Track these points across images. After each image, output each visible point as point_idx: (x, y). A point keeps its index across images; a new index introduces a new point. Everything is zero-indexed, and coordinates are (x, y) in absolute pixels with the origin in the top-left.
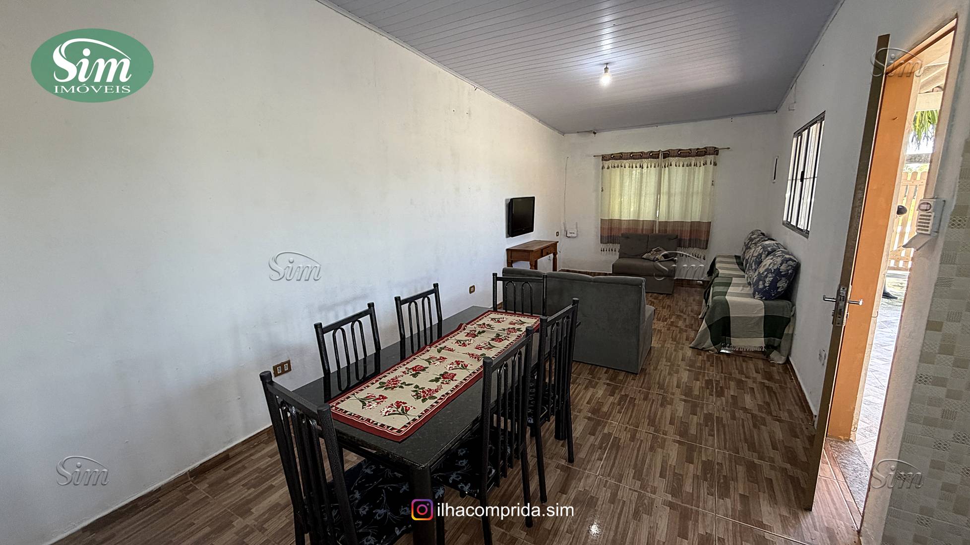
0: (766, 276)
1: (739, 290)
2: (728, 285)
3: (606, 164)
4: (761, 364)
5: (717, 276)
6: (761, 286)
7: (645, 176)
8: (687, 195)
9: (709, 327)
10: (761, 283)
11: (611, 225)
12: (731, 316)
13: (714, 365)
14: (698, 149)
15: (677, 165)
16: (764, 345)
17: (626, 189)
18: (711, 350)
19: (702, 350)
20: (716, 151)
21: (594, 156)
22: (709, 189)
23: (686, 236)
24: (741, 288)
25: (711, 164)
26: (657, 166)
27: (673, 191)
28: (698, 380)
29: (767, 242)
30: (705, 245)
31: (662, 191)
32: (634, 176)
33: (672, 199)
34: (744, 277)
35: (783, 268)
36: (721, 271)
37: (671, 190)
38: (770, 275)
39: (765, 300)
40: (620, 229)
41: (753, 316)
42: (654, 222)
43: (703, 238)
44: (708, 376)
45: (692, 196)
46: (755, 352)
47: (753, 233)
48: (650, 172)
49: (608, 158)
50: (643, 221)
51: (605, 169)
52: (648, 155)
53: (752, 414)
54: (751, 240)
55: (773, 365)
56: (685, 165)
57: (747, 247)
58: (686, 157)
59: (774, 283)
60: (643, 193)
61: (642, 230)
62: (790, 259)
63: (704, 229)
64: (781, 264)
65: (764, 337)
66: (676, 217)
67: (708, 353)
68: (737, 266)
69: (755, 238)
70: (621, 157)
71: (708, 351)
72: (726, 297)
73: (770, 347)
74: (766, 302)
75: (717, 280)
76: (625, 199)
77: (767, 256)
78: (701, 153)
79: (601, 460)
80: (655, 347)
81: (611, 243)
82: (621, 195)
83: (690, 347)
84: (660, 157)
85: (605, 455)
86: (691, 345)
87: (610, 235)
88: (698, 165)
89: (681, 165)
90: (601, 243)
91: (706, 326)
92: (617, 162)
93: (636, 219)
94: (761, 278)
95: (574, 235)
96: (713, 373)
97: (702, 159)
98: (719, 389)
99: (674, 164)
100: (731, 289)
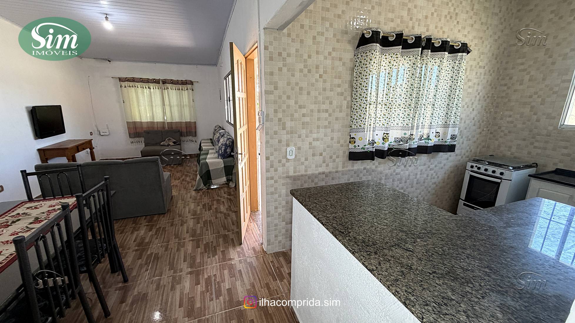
0: (222, 147)
1: (212, 156)
2: (207, 154)
3: (123, 84)
4: (226, 189)
5: (202, 150)
6: (220, 153)
7: (153, 94)
8: (181, 106)
9: (201, 177)
10: (220, 151)
11: (135, 126)
12: (210, 169)
13: (206, 196)
14: (182, 81)
15: (172, 89)
16: (226, 180)
17: (141, 101)
18: (204, 189)
19: (200, 190)
20: (192, 83)
21: (112, 78)
22: (192, 104)
23: (184, 130)
24: (213, 155)
25: (190, 89)
26: (159, 88)
27: (172, 104)
28: (199, 206)
29: (221, 131)
30: (195, 134)
31: (165, 104)
32: (145, 94)
33: (172, 108)
34: (213, 149)
35: (228, 143)
36: (203, 148)
37: (171, 103)
38: (223, 147)
39: (223, 159)
40: (142, 128)
41: (219, 167)
42: (164, 123)
43: (193, 131)
44: (204, 202)
45: (184, 107)
46: (223, 184)
47: (216, 127)
48: (155, 92)
49: (123, 80)
50: (157, 122)
51: (123, 88)
52: (152, 81)
53: (224, 213)
54: (215, 130)
55: (231, 188)
56: (177, 89)
57: (214, 134)
58: (176, 84)
59: (225, 150)
60: (154, 104)
61: (158, 127)
62: (230, 138)
63: (193, 126)
64: (227, 141)
65: (226, 176)
66: (177, 119)
67: (203, 191)
68: (211, 144)
69: (217, 129)
70: (133, 80)
71: (203, 190)
72: (207, 160)
73: (229, 180)
74: (224, 160)
75: (202, 152)
76: (142, 108)
77: (222, 137)
78: (184, 83)
79: (148, 270)
80: (174, 195)
81: (137, 137)
82: (139, 106)
83: (194, 190)
84: (160, 83)
85: (150, 267)
86: (194, 189)
87: (135, 132)
88: (184, 90)
89: (174, 89)
90: (130, 138)
91: (199, 177)
92: (131, 84)
93: (152, 121)
94: (220, 149)
95: (106, 134)
96: (206, 200)
97: (185, 87)
98: (209, 207)
99: (169, 88)
100: (209, 156)
